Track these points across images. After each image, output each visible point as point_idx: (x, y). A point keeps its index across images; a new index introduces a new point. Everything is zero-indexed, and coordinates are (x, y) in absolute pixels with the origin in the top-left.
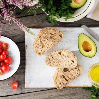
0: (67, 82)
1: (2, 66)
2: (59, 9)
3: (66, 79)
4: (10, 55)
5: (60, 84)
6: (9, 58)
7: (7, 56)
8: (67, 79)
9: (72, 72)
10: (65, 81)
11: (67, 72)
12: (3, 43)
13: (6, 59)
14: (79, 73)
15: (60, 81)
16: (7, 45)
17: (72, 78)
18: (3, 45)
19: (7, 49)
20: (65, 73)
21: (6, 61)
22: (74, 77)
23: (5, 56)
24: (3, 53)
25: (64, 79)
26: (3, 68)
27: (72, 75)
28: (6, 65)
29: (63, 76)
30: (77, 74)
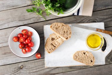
0: (55, 48)
1: (26, 48)
2: (54, 6)
3: (53, 46)
4: (33, 40)
5: (50, 50)
6: (32, 42)
7: (30, 41)
8: (55, 45)
9: (57, 40)
10: (53, 47)
11: (54, 41)
12: (29, 32)
13: (29, 43)
14: (63, 40)
15: (50, 47)
16: (32, 33)
17: (58, 45)
18: (29, 33)
19: (31, 36)
20: (53, 41)
21: (29, 44)
22: (59, 43)
23: (29, 41)
24: (28, 39)
25: (52, 46)
26: (27, 49)
27: (58, 43)
28: (29, 47)
29: (51, 44)
30: (61, 41)
